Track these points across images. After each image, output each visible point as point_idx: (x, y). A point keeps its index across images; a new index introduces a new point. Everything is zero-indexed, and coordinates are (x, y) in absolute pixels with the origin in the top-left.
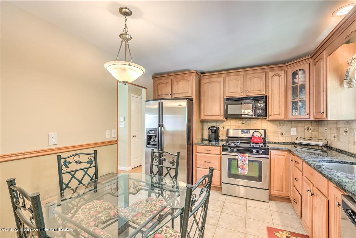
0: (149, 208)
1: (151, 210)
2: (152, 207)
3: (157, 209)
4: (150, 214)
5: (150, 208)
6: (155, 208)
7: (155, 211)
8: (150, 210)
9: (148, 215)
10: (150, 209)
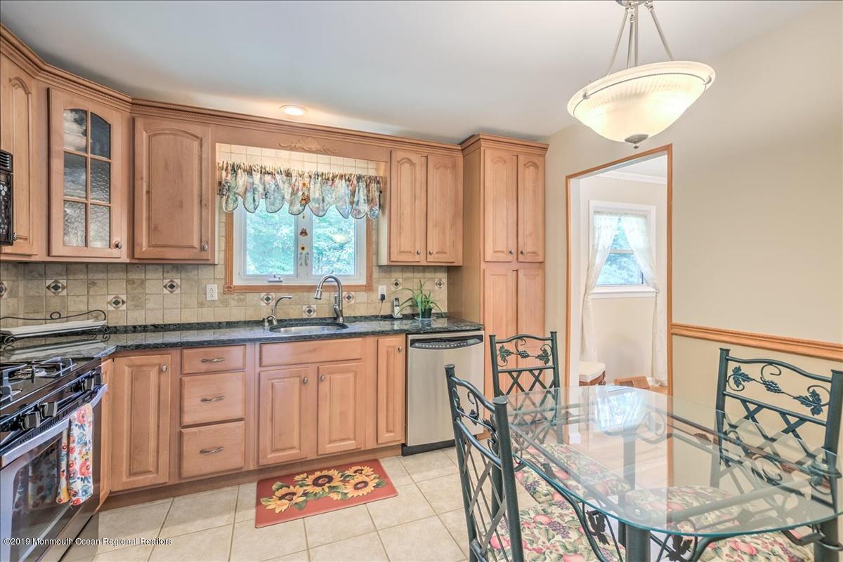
0: (552, 541)
1: (551, 532)
2: (543, 538)
3: (534, 525)
4: (559, 520)
5: (549, 540)
6: (536, 531)
7: (541, 524)
8: (555, 533)
9: (567, 519)
10: (554, 537)
